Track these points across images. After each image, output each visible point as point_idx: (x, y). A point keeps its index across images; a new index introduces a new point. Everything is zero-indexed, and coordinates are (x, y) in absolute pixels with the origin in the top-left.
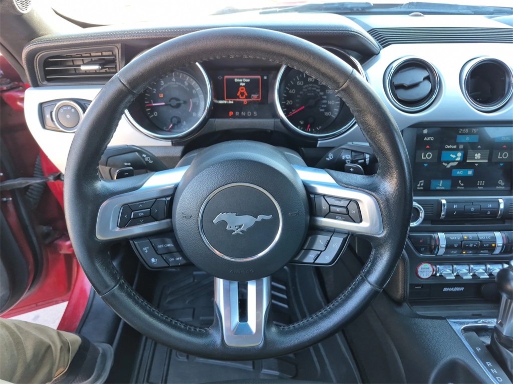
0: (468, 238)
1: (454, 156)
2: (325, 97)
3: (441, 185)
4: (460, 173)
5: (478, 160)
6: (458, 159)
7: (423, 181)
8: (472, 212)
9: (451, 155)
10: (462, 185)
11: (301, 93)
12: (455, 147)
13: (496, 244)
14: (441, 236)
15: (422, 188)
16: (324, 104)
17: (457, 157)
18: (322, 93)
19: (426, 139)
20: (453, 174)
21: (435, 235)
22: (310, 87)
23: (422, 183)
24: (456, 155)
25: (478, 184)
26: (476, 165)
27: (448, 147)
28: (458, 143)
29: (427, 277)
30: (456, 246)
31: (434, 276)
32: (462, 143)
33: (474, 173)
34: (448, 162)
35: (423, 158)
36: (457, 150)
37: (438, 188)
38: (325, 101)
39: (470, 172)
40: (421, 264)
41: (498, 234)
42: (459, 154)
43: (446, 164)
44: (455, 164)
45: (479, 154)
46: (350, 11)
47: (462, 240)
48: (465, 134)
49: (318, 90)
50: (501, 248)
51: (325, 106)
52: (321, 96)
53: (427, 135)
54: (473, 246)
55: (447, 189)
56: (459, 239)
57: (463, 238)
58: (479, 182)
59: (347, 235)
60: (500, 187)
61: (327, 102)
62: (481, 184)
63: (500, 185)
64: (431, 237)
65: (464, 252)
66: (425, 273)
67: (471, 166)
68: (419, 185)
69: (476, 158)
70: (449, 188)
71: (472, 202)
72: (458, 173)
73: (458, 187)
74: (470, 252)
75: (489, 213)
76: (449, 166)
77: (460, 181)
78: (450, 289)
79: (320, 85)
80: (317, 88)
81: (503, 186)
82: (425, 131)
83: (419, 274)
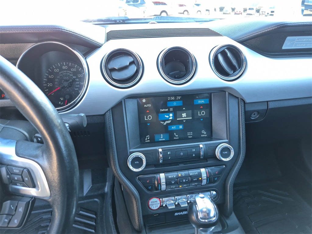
0: (181, 175)
1: (168, 117)
2: (78, 80)
3: (162, 138)
4: (174, 128)
5: (185, 117)
6: (171, 118)
7: (149, 136)
8: (182, 156)
9: (166, 116)
10: (177, 136)
11: (58, 77)
12: (167, 110)
13: (202, 178)
14: (162, 176)
15: (149, 141)
16: (78, 84)
17: (170, 117)
18: (74, 77)
19: (145, 106)
20: (169, 129)
21: (157, 176)
22: (65, 73)
23: (148, 137)
24: (169, 116)
25: (188, 135)
26: (184, 121)
27: (162, 110)
28: (168, 107)
29: (157, 208)
30: (173, 183)
31: (161, 206)
32: (171, 107)
33: (184, 127)
34: (164, 121)
35: (145, 119)
36: (169, 112)
37: (160, 140)
38: (78, 83)
39: (181, 127)
40: (151, 199)
41: (203, 170)
42: (171, 115)
43: (163, 123)
44: (169, 122)
45: (185, 114)
46: (114, 23)
47: (178, 177)
48: (173, 100)
49: (71, 75)
50: (206, 180)
51: (78, 86)
52: (74, 79)
53: (146, 103)
54: (186, 181)
55: (166, 140)
56: (175, 177)
57: (178, 175)
58: (188, 133)
59: (31, 199)
60: (204, 135)
61: (80, 83)
62: (190, 134)
63: (203, 134)
64: (155, 177)
65: (181, 186)
66: (154, 206)
67: (181, 122)
68: (146, 139)
69: (183, 117)
70: (168, 139)
71: (181, 149)
72: (173, 128)
73: (175, 138)
74: (185, 186)
75: (194, 155)
76: (165, 124)
77: (175, 134)
78: (179, 214)
79: (72, 71)
80: (70, 74)
81: (206, 134)
82: (144, 101)
83: (150, 206)
